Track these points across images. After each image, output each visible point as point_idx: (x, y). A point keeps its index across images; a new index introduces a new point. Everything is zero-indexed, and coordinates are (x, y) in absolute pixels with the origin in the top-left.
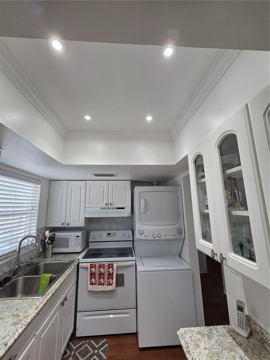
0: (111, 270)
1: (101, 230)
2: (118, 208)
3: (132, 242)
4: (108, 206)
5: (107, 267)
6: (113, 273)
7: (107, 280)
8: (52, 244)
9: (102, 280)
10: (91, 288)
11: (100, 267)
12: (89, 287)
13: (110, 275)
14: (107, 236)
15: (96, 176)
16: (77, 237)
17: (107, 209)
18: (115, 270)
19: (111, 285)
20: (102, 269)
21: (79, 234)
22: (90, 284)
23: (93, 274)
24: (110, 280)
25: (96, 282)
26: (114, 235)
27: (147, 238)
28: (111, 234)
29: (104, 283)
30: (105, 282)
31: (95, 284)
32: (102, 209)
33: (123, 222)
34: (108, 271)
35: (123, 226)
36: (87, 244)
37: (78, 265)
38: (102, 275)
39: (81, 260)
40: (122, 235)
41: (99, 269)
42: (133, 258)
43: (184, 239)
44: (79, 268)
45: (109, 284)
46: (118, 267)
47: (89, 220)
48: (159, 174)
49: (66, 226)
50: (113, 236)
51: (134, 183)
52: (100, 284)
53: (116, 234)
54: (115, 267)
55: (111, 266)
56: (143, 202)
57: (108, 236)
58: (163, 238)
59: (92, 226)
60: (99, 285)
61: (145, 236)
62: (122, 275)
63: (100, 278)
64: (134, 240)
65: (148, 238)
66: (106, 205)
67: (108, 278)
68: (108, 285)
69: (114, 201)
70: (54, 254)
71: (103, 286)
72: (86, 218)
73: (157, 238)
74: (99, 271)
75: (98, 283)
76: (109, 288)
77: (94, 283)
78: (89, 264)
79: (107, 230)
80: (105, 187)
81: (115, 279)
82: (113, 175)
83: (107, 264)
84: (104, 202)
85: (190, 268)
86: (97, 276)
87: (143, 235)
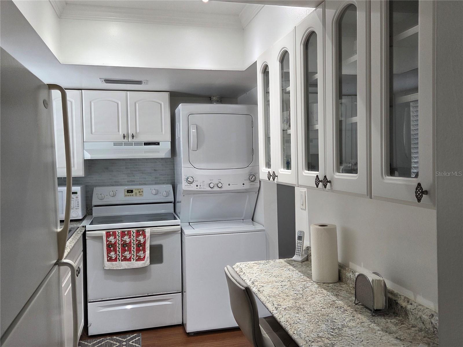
0: (141, 238)
1: (113, 185)
2: (146, 144)
3: (172, 205)
4: (128, 139)
5: (135, 235)
6: (145, 242)
7: (135, 253)
9: (127, 254)
10: (108, 265)
11: (123, 234)
12: (106, 265)
13: (141, 246)
14: (126, 196)
15: (107, 83)
16: (74, 193)
17: (126, 144)
18: (148, 238)
19: (143, 259)
20: (126, 238)
21: (77, 188)
22: (108, 261)
23: (111, 245)
24: (141, 254)
25: (118, 257)
26: (139, 192)
27: (200, 190)
28: (134, 191)
29: (130, 258)
30: (132, 257)
31: (115, 260)
32: (115, 144)
33: (155, 170)
34: (137, 240)
35: (156, 178)
37: (84, 235)
38: (127, 246)
39: (89, 227)
40: (154, 192)
41: (121, 238)
42: (176, 222)
43: (259, 191)
44: (87, 238)
45: (139, 259)
46: (152, 235)
50: (138, 194)
51: (176, 98)
52: (125, 259)
53: (142, 192)
54: (148, 234)
55: (141, 233)
56: (193, 132)
57: (128, 195)
58: (226, 188)
59: (95, 178)
60: (122, 261)
61: (197, 186)
62: (160, 247)
63: (124, 251)
64: (177, 200)
65: (202, 190)
66: (124, 137)
67: (136, 250)
68: (137, 260)
69: (138, 131)
71: (130, 262)
72: (85, 160)
73: (216, 189)
74: (122, 240)
75: (122, 257)
76: (140, 264)
77: (114, 258)
78: (104, 232)
79: (126, 185)
80: (120, 103)
81: (148, 252)
82: (139, 83)
83: (134, 230)
84: (121, 133)
85: (264, 229)
86: (119, 248)
87: (194, 185)
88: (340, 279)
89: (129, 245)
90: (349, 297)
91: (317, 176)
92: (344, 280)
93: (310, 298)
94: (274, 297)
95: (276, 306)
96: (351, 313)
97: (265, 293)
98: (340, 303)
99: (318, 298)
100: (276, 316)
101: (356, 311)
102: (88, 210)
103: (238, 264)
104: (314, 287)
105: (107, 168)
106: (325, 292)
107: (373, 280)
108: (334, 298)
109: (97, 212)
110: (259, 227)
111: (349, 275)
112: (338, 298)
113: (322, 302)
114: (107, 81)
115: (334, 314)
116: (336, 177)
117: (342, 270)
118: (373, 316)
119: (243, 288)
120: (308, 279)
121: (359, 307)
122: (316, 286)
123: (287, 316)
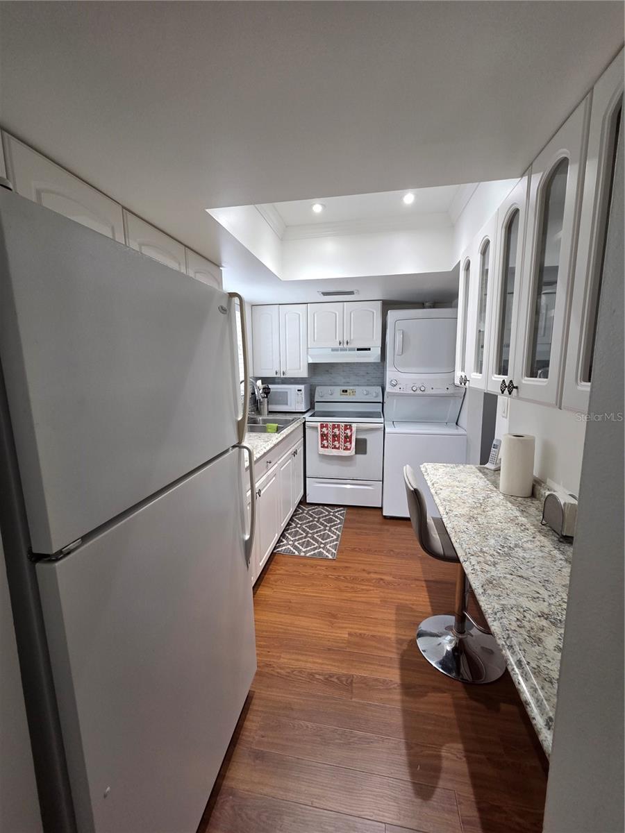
0: (348, 431)
1: (331, 385)
2: (358, 350)
3: (381, 404)
4: (343, 345)
5: (343, 428)
6: (351, 435)
7: (343, 443)
8: (267, 397)
9: (336, 443)
10: (322, 451)
11: (334, 427)
12: (320, 451)
13: (348, 438)
14: (341, 395)
15: (324, 296)
16: (298, 390)
17: (342, 350)
18: (354, 432)
19: (349, 449)
20: (336, 430)
21: (302, 387)
22: (321, 446)
23: (324, 435)
24: (348, 444)
25: (329, 445)
26: (353, 392)
27: (404, 392)
28: (348, 391)
29: (339, 447)
30: (341, 446)
31: (327, 447)
32: (333, 350)
33: (367, 373)
34: (345, 433)
35: (368, 380)
36: (311, 403)
37: (304, 423)
38: (336, 437)
39: (308, 419)
40: (365, 392)
41: (332, 430)
42: (381, 420)
43: (464, 396)
44: (306, 426)
45: (346, 449)
46: (358, 430)
47: (313, 367)
48: (429, 287)
49: (282, 376)
50: (351, 394)
51: (388, 305)
52: (335, 447)
53: (355, 392)
54: (354, 429)
55: (348, 427)
56: (399, 337)
57: (343, 394)
58: (429, 392)
59: (319, 379)
60: (333, 448)
61: (400, 388)
62: (365, 441)
63: (334, 441)
64: (385, 400)
65: (406, 392)
66: (340, 343)
67: (344, 441)
68: (344, 450)
69: (352, 338)
70: (270, 412)
71: (339, 450)
72: (309, 364)
73: (419, 392)
74: (333, 432)
75: (332, 446)
76: (347, 453)
78: (319, 424)
79: (342, 386)
80: (337, 313)
81: (353, 444)
82: (351, 293)
83: (343, 424)
84: (338, 340)
85: (466, 433)
86: (330, 438)
87: (398, 387)
88: (533, 495)
89: (338, 437)
90: (537, 516)
91: (504, 381)
92: (537, 496)
93: (489, 509)
94: (449, 501)
95: (447, 511)
96: (533, 533)
97: (441, 496)
98: (523, 520)
99: (499, 511)
100: (444, 520)
101: (539, 532)
102: (312, 405)
103: (425, 464)
104: (498, 498)
105: (328, 371)
106: (509, 505)
107: (565, 504)
108: (518, 514)
109: (318, 407)
110: (461, 431)
111: (543, 492)
112: (523, 514)
113: (502, 515)
114: (325, 294)
115: (512, 530)
116: (523, 382)
117: (537, 485)
118: (561, 542)
119: (412, 489)
120: (495, 489)
121: (545, 528)
122: (502, 497)
123: (455, 523)
